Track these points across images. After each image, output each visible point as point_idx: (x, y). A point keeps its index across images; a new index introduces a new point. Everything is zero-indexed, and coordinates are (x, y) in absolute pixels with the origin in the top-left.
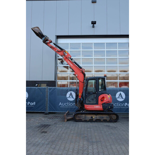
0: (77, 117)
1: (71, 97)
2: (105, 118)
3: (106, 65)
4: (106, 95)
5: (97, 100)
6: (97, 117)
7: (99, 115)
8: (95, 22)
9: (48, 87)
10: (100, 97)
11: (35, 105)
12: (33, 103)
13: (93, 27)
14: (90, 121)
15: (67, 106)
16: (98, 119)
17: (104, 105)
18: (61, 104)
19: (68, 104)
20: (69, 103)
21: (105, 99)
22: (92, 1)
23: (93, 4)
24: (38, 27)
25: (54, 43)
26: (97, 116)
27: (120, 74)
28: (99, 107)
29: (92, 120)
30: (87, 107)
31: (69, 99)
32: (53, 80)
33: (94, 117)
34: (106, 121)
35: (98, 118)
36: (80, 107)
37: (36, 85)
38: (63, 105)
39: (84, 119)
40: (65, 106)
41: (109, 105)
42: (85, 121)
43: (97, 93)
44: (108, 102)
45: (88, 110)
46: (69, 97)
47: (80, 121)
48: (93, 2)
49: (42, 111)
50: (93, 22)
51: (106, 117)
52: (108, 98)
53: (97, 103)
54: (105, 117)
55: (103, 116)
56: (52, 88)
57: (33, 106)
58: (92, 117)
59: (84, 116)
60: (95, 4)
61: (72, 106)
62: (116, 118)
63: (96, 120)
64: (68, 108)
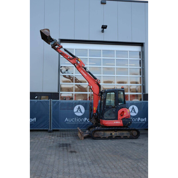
0: (95, 134)
1: (79, 111)
2: (125, 135)
3: (115, 75)
4: (126, 109)
5: (117, 114)
6: (116, 134)
7: (118, 131)
8: (106, 27)
9: (52, 100)
10: (120, 112)
11: (35, 121)
12: (33, 119)
13: (103, 31)
14: (109, 138)
15: (75, 122)
16: (118, 136)
17: (123, 120)
18: (67, 120)
19: (76, 119)
21: (125, 114)
22: (101, 1)
23: (103, 5)
24: (48, 29)
25: (65, 49)
26: (116, 132)
27: (130, 86)
28: (119, 122)
29: (112, 137)
30: (106, 123)
31: (77, 114)
32: (56, 91)
33: (113, 134)
34: (126, 138)
35: (118, 134)
36: (95, 123)
37: (36, 98)
38: (70, 120)
39: (103, 137)
40: (72, 121)
41: (129, 120)
42: (104, 138)
43: (116, 107)
44: (128, 117)
45: (108, 126)
46: (77, 111)
47: (99, 138)
48: (102, 3)
49: (44, 128)
50: (103, 26)
51: (127, 133)
52: (128, 112)
53: (116, 119)
54: (125, 133)
55: (123, 133)
56: (56, 101)
57: (34, 123)
58: (111, 134)
59: (102, 132)
60: (104, 5)
61: (81, 122)
62: (137, 134)
63: (115, 137)
64: (76, 124)
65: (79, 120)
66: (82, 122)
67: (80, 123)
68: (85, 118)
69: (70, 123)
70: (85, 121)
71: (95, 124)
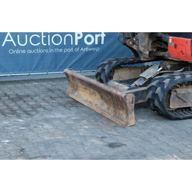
0: (171, 100)
18: (12, 40)
20: (46, 34)
36: (148, 53)
40: (29, 46)
64: (43, 55)
67: (61, 50)
69: (24, 52)
70: (76, 43)
71: (150, 52)
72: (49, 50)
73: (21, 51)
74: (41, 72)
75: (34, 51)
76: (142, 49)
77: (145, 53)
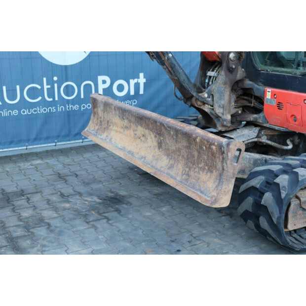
0: (290, 215)
20: (51, 82)
36: (229, 117)
38: (12, 96)
40: (23, 104)
61: (77, 101)
64: (48, 117)
65: (69, 90)
66: (83, 101)
67: (76, 107)
68: (100, 78)
69: (15, 112)
71: (232, 116)
72: (56, 109)
73: (10, 113)
74: (45, 144)
75: (32, 111)
76: (218, 111)
77: (224, 117)
